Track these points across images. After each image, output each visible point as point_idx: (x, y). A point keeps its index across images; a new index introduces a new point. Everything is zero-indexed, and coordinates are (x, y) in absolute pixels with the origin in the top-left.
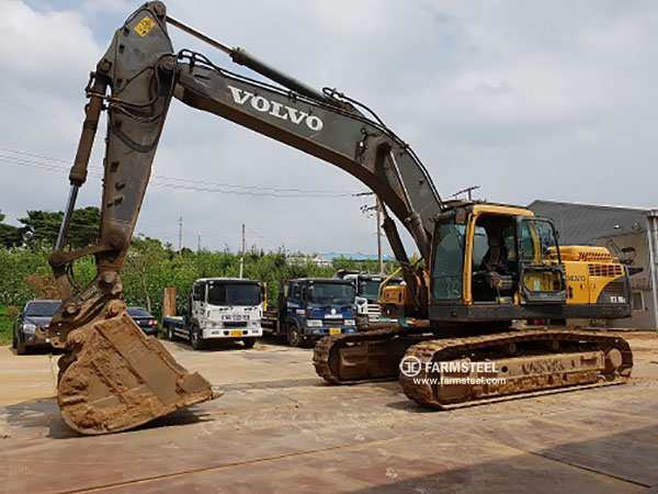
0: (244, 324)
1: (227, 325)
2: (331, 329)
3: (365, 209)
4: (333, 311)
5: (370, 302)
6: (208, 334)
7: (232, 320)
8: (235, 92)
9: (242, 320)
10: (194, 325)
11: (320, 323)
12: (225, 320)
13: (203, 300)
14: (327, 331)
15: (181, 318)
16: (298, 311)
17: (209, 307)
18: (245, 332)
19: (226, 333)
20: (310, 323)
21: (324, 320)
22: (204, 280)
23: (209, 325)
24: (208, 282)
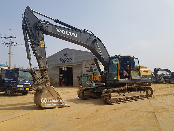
2: (26, 88)
4: (27, 82)
11: (22, 86)
14: (25, 89)
16: (11, 81)
20: (18, 86)
21: (23, 85)
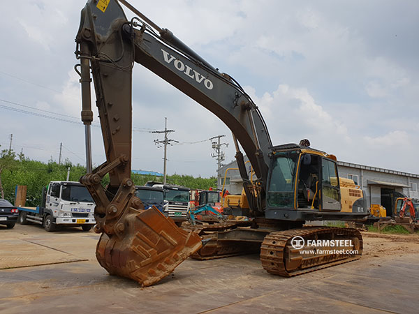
0: (86, 215)
1: (74, 215)
3: (157, 142)
5: (170, 203)
6: (60, 221)
7: (78, 212)
8: (165, 54)
9: (86, 212)
10: (48, 214)
12: (73, 211)
13: (59, 197)
15: (35, 208)
17: (62, 202)
18: (87, 221)
19: (74, 221)
22: (60, 182)
23: (62, 215)
24: (62, 184)
